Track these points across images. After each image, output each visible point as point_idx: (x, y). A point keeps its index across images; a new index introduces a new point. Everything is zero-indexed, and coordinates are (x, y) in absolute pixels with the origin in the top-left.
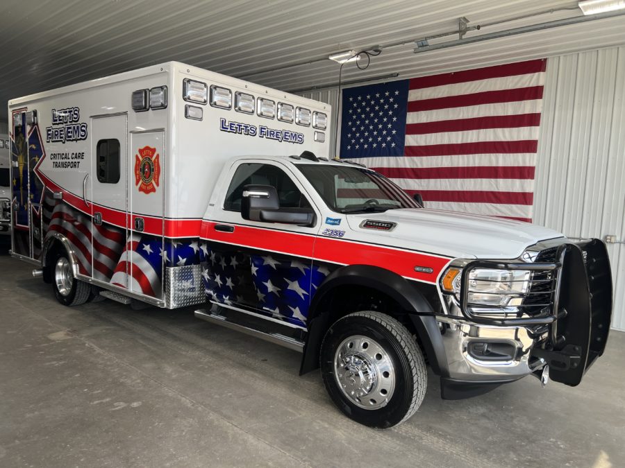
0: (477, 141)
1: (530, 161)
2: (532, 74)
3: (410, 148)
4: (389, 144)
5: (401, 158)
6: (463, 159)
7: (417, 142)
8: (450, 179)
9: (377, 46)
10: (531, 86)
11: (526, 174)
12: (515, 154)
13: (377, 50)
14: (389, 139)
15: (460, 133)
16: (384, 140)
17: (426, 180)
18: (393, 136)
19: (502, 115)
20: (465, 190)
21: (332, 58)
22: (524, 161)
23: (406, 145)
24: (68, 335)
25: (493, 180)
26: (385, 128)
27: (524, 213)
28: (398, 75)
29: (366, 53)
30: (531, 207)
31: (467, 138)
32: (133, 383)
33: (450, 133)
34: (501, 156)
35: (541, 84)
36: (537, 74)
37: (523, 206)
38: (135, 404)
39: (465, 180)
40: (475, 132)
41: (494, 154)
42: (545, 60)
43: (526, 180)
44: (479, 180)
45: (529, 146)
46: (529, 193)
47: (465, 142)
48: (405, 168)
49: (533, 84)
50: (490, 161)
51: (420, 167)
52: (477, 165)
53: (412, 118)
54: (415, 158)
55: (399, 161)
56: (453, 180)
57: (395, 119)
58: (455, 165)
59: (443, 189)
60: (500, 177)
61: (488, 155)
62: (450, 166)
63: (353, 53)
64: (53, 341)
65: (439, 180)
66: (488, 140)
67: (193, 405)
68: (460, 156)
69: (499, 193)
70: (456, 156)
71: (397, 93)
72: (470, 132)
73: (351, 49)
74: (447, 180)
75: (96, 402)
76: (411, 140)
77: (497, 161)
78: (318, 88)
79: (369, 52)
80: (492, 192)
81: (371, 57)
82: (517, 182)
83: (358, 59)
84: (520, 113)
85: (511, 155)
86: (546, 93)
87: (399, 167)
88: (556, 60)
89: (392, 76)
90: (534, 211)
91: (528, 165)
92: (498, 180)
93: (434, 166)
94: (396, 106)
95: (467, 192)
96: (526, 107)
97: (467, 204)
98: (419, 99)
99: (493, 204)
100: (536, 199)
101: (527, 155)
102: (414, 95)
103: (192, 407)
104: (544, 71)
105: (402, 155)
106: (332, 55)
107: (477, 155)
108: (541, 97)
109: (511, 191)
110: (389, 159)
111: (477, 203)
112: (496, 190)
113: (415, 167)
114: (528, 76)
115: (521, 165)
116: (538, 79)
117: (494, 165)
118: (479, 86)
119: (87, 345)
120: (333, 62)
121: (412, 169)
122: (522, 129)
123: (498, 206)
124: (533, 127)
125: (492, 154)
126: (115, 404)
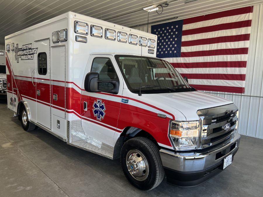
0: (217, 49)
1: (244, 58)
2: (245, 14)
3: (183, 53)
4: (173, 51)
5: (179, 58)
6: (210, 58)
7: (187, 50)
8: (203, 68)
9: (167, 2)
10: (245, 20)
11: (242, 65)
12: (236, 55)
13: (167, 4)
14: (173, 49)
15: (208, 45)
16: (171, 50)
17: (191, 69)
18: (175, 48)
19: (230, 35)
20: (210, 73)
21: (144, 9)
22: (241, 58)
23: (181, 52)
24: (12, 145)
25: (225, 68)
26: (171, 43)
27: (241, 85)
28: (177, 17)
29: (161, 6)
30: (244, 82)
31: (212, 47)
32: (33, 174)
33: (203, 45)
34: (229, 56)
35: (250, 19)
36: (248, 14)
37: (240, 81)
38: (28, 188)
39: (211, 68)
40: (216, 44)
41: (226, 55)
42: (253, 7)
43: (242, 68)
44: (218, 68)
45: (244, 51)
46: (243, 75)
47: (210, 49)
48: (181, 63)
49: (246, 19)
50: (223, 59)
51: (188, 62)
52: (217, 61)
53: (184, 38)
54: (186, 58)
55: (178, 60)
56: (204, 68)
57: (176, 39)
58: (206, 61)
59: (200, 73)
60: (228, 67)
61: (222, 56)
62: (203, 62)
63: (155, 6)
64: (4, 148)
65: (197, 68)
66: (222, 48)
67: (59, 190)
68: (208, 56)
69: (228, 74)
70: (206, 57)
71: (177, 26)
72: (213, 44)
73: (154, 4)
74: (201, 68)
75: (9, 186)
76: (184, 49)
77: (227, 59)
78: (140, 25)
79: (162, 5)
80: (224, 75)
81: (164, 8)
82: (237, 69)
83: (157, 9)
84: (239, 34)
85: (234, 55)
86: (253, 23)
87: (178, 62)
88: (258, 6)
89: (174, 18)
90: (246, 84)
91: (243, 60)
92: (227, 68)
93: (195, 62)
94: (177, 33)
95: (211, 74)
96: (242, 31)
97: (211, 80)
98: (188, 29)
99: (224, 80)
100: (247, 78)
101: (243, 55)
102: (186, 27)
103: (58, 191)
104: (252, 12)
105: (179, 57)
106: (144, 7)
107: (217, 56)
108: (250, 25)
109: (234, 73)
110: (173, 59)
111: (216, 80)
112: (226, 73)
113: (186, 62)
114: (243, 15)
115: (239, 60)
116: (249, 16)
117: (225, 60)
118: (218, 21)
119: (18, 151)
120: (146, 11)
121: (185, 63)
122: (240, 42)
123: (227, 81)
124: (246, 41)
125: (224, 55)
126: (18, 188)
